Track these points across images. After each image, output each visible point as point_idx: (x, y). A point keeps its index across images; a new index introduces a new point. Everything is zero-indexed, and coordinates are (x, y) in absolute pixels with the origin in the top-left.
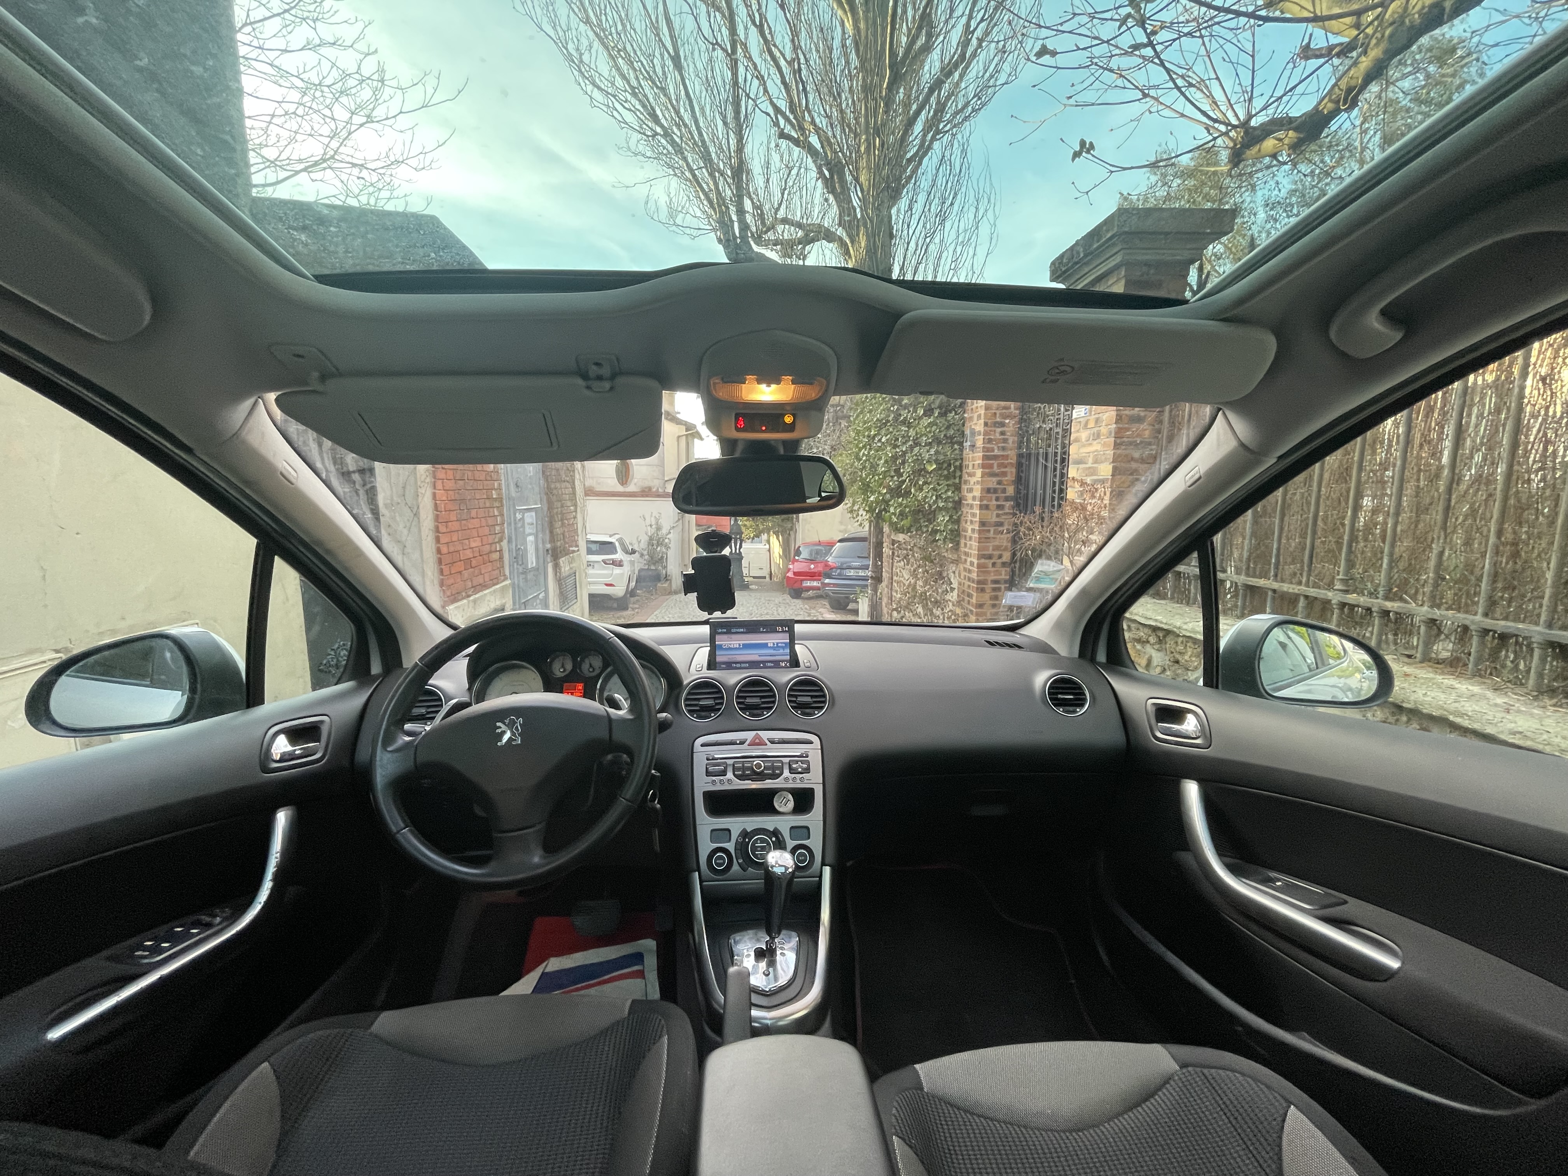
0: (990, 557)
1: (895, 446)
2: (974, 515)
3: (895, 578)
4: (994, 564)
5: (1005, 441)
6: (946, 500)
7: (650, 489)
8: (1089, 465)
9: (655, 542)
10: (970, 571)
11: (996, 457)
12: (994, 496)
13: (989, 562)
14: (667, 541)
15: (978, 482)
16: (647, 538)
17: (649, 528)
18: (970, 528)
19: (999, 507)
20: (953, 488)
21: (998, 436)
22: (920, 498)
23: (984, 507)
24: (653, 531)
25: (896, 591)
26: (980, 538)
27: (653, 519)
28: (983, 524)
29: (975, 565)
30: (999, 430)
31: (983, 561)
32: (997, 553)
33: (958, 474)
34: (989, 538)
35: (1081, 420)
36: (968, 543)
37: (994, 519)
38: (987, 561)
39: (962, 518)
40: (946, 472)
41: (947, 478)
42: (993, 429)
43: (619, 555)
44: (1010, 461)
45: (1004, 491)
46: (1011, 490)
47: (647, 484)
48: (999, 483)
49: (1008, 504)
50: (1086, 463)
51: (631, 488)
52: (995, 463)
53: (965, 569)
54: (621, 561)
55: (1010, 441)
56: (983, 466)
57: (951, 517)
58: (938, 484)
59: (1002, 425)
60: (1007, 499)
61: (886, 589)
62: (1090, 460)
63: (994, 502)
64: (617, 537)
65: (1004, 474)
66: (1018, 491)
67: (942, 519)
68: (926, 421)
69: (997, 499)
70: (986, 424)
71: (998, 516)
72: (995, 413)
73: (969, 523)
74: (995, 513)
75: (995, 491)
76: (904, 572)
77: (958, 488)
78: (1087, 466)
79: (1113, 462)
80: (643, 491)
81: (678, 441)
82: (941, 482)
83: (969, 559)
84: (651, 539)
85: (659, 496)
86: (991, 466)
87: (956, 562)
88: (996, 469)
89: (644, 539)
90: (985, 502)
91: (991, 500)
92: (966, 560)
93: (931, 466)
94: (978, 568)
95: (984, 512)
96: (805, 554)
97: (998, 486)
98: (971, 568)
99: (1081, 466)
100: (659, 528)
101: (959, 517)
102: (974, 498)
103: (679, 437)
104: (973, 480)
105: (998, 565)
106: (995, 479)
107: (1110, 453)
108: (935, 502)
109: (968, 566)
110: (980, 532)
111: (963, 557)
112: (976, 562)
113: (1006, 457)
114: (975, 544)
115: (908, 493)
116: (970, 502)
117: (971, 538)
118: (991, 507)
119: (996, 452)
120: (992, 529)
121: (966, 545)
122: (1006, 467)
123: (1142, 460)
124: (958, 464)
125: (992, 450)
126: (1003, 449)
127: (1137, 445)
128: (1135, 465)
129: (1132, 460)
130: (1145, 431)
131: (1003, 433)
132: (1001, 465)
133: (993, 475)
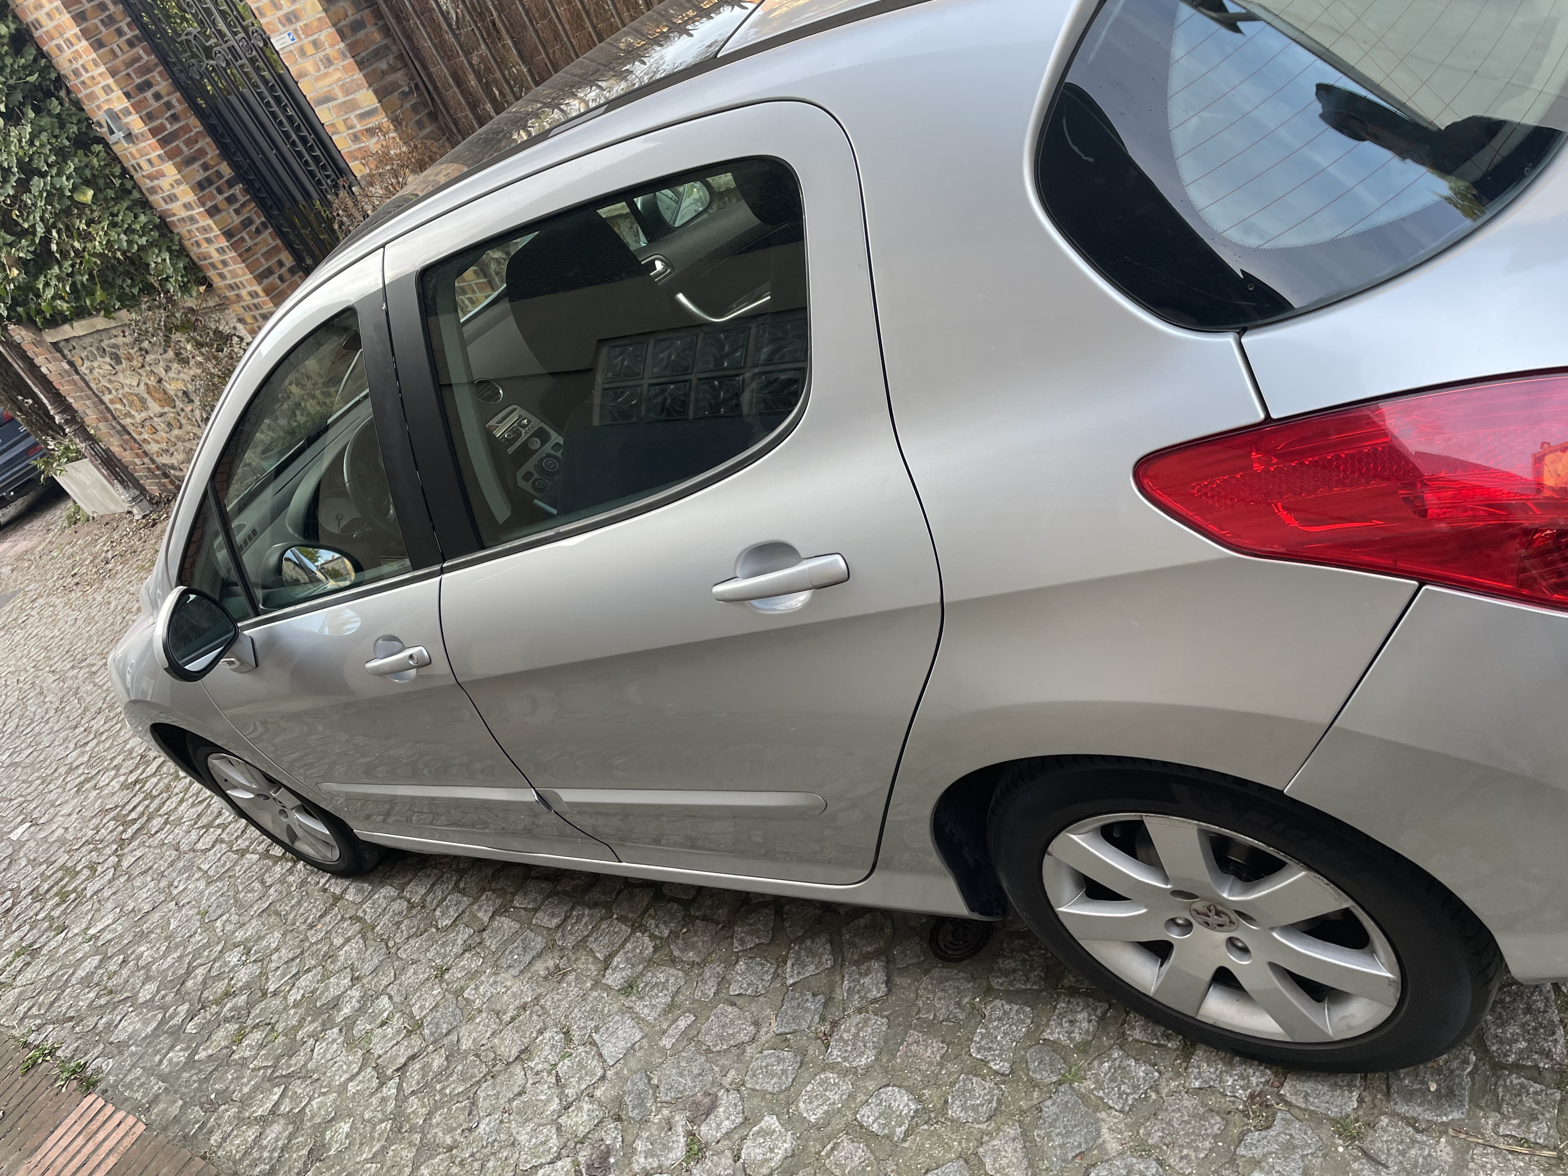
0: (269, 272)
2: (205, 230)
3: (106, 398)
4: (281, 278)
5: (168, 105)
6: (144, 231)
8: (341, 99)
10: (257, 307)
11: (173, 136)
12: (213, 189)
13: (274, 279)
15: (178, 182)
18: (212, 250)
19: (231, 200)
20: (138, 210)
21: (155, 104)
22: (99, 249)
23: (213, 212)
25: (128, 415)
26: (240, 255)
28: (228, 234)
29: (261, 293)
30: (149, 94)
31: (266, 282)
32: (273, 262)
33: (131, 185)
34: (249, 249)
35: (292, 48)
36: (225, 271)
37: (237, 220)
38: (271, 279)
39: (187, 244)
40: (111, 192)
41: (119, 198)
42: (141, 96)
44: (195, 131)
45: (219, 175)
46: (226, 170)
48: (205, 167)
49: (238, 189)
50: (335, 99)
52: (179, 143)
53: (247, 308)
55: (174, 102)
56: (170, 156)
57: (169, 249)
58: (113, 215)
59: (148, 85)
60: (230, 184)
61: (101, 425)
62: (338, 92)
63: (220, 198)
65: (202, 152)
66: (234, 165)
67: (158, 260)
69: (220, 191)
70: (128, 95)
71: (237, 212)
72: (128, 74)
73: (204, 245)
74: (231, 211)
75: (209, 181)
76: (121, 378)
77: (145, 204)
78: (339, 101)
79: (370, 86)
82: (115, 209)
83: (244, 292)
86: (178, 151)
87: (222, 306)
88: (186, 151)
90: (209, 204)
91: (214, 198)
92: (238, 296)
93: (84, 194)
94: (267, 295)
95: (218, 217)
97: (207, 174)
98: (256, 301)
99: (330, 104)
101: (181, 244)
102: (187, 206)
104: (164, 183)
105: (287, 276)
106: (196, 166)
107: (358, 76)
108: (130, 242)
109: (248, 300)
110: (234, 246)
111: (231, 294)
112: (258, 289)
113: (186, 129)
114: (239, 267)
116: (184, 214)
117: (224, 263)
118: (221, 206)
119: (170, 128)
120: (244, 234)
121: (222, 276)
122: (197, 142)
123: (393, 69)
124: (117, 170)
125: (162, 128)
126: (175, 118)
127: (377, 54)
128: (390, 78)
129: (384, 73)
130: (373, 35)
131: (157, 96)
132: (189, 143)
133: (189, 161)
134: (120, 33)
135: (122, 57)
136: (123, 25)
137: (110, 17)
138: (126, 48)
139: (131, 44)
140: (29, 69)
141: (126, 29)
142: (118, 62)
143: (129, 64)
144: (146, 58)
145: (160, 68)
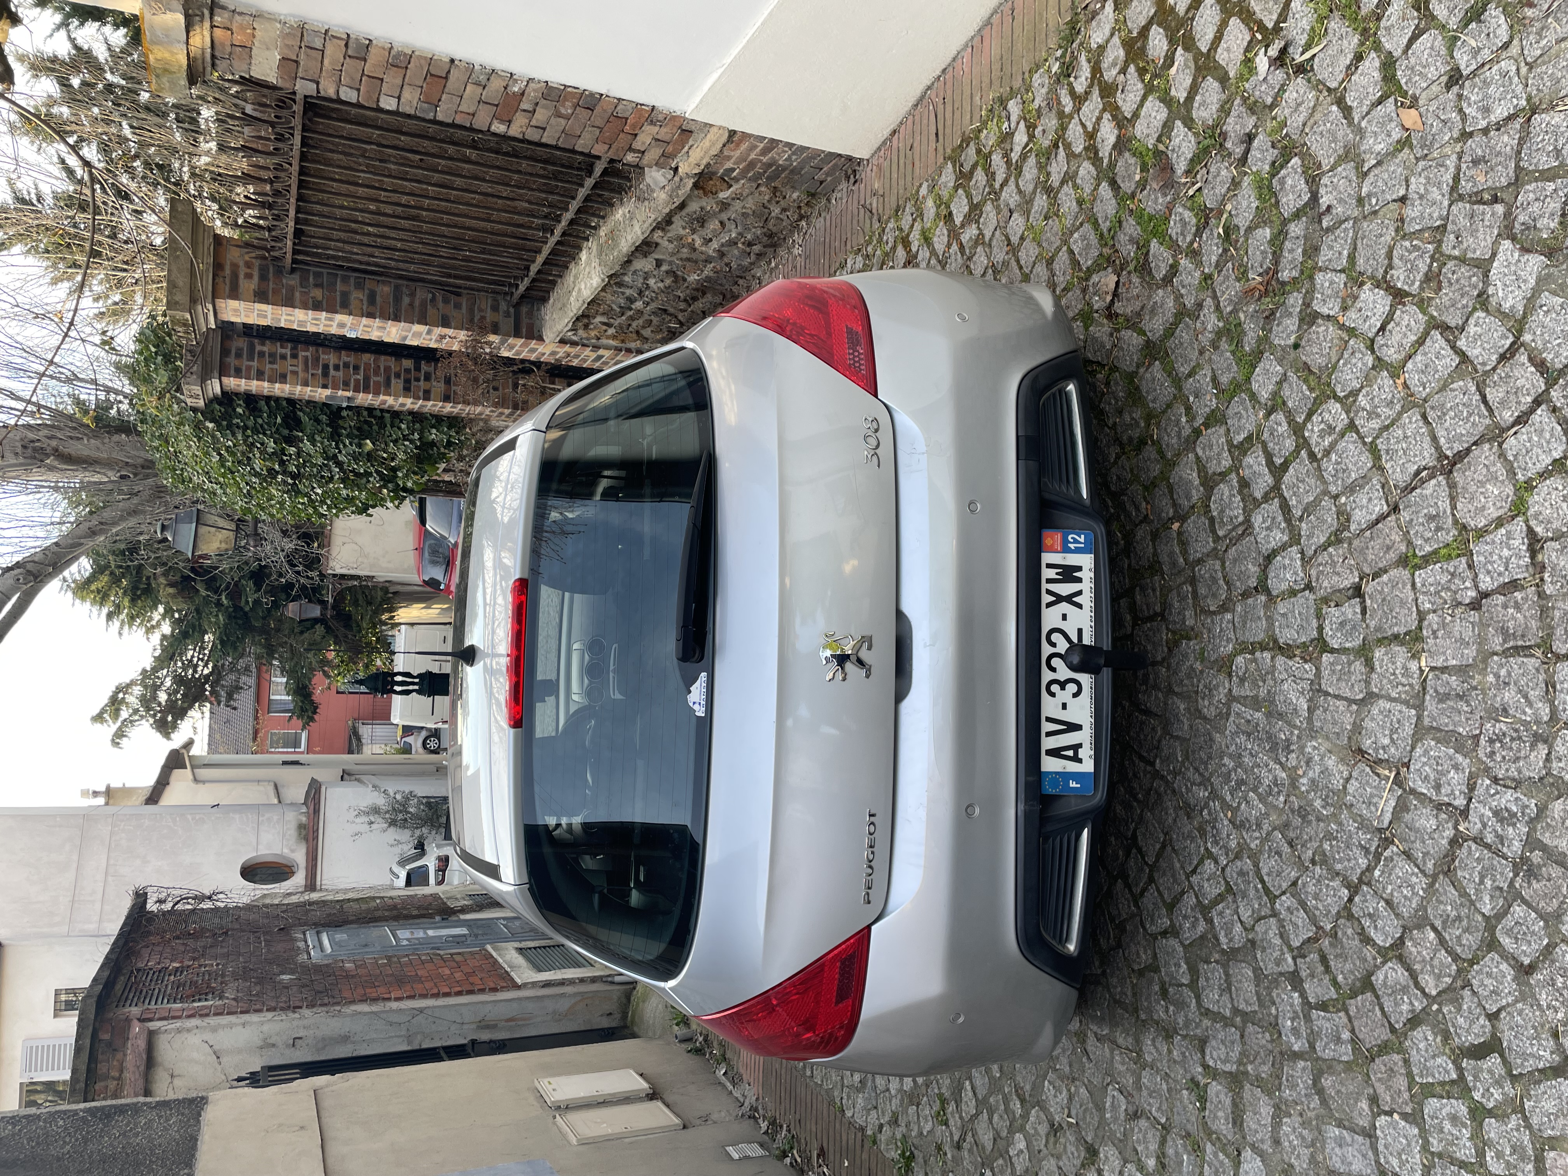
1: (331, 479)
2: (435, 405)
5: (346, 365)
6: (411, 430)
7: (301, 827)
8: (410, 334)
9: (400, 816)
11: (367, 379)
12: (414, 383)
14: (398, 797)
15: (394, 397)
16: (392, 829)
17: (374, 826)
19: (427, 378)
20: (397, 421)
21: (340, 374)
22: (403, 457)
23: (427, 398)
24: (380, 820)
26: (463, 401)
27: (358, 820)
28: (446, 397)
30: (332, 372)
32: (480, 383)
33: (378, 413)
34: (463, 393)
36: (467, 412)
37: (442, 385)
39: (436, 416)
40: (375, 427)
41: (382, 426)
42: (330, 379)
43: (430, 862)
44: (371, 362)
45: (407, 371)
46: (407, 363)
47: (292, 832)
48: (398, 376)
49: (424, 366)
51: (299, 857)
52: (374, 379)
54: (440, 859)
55: (347, 359)
56: (376, 391)
57: (433, 427)
58: (389, 436)
59: (326, 367)
60: (418, 369)
62: (405, 333)
63: (422, 383)
64: (396, 869)
65: (387, 369)
66: (408, 357)
67: (433, 435)
68: (307, 445)
69: (418, 380)
70: (325, 387)
71: (438, 380)
72: (312, 374)
73: (443, 410)
74: (434, 386)
75: (407, 381)
77: (398, 416)
79: (413, 324)
80: (306, 839)
81: (204, 782)
82: (387, 433)
84: (393, 823)
85: (316, 811)
86: (377, 383)
88: (380, 379)
89: (393, 834)
90: (421, 393)
91: (419, 388)
92: (486, 414)
93: (366, 444)
95: (431, 395)
96: (437, 573)
97: (402, 377)
99: (409, 338)
100: (376, 810)
101: (435, 419)
102: (414, 403)
103: (196, 780)
104: (390, 402)
106: (393, 381)
107: (402, 324)
108: (412, 442)
110: (455, 401)
111: (482, 416)
112: (490, 408)
113: (366, 366)
114: (469, 406)
115: (394, 470)
116: (417, 407)
118: (427, 389)
119: (360, 377)
120: (454, 389)
123: (412, 295)
124: (365, 413)
125: (357, 381)
126: (356, 368)
127: (397, 299)
128: (417, 303)
129: (411, 305)
130: (385, 290)
131: (337, 368)
132: (377, 373)
133: (388, 384)
134: (283, 357)
135: (300, 369)
136: (280, 351)
137: (271, 355)
138: (295, 362)
139: (294, 356)
140: (272, 414)
141: (283, 351)
142: (301, 375)
143: (306, 369)
144: (308, 354)
145: (321, 350)
